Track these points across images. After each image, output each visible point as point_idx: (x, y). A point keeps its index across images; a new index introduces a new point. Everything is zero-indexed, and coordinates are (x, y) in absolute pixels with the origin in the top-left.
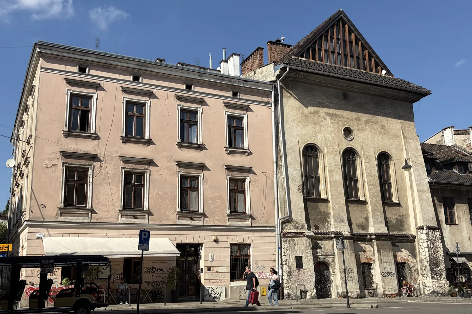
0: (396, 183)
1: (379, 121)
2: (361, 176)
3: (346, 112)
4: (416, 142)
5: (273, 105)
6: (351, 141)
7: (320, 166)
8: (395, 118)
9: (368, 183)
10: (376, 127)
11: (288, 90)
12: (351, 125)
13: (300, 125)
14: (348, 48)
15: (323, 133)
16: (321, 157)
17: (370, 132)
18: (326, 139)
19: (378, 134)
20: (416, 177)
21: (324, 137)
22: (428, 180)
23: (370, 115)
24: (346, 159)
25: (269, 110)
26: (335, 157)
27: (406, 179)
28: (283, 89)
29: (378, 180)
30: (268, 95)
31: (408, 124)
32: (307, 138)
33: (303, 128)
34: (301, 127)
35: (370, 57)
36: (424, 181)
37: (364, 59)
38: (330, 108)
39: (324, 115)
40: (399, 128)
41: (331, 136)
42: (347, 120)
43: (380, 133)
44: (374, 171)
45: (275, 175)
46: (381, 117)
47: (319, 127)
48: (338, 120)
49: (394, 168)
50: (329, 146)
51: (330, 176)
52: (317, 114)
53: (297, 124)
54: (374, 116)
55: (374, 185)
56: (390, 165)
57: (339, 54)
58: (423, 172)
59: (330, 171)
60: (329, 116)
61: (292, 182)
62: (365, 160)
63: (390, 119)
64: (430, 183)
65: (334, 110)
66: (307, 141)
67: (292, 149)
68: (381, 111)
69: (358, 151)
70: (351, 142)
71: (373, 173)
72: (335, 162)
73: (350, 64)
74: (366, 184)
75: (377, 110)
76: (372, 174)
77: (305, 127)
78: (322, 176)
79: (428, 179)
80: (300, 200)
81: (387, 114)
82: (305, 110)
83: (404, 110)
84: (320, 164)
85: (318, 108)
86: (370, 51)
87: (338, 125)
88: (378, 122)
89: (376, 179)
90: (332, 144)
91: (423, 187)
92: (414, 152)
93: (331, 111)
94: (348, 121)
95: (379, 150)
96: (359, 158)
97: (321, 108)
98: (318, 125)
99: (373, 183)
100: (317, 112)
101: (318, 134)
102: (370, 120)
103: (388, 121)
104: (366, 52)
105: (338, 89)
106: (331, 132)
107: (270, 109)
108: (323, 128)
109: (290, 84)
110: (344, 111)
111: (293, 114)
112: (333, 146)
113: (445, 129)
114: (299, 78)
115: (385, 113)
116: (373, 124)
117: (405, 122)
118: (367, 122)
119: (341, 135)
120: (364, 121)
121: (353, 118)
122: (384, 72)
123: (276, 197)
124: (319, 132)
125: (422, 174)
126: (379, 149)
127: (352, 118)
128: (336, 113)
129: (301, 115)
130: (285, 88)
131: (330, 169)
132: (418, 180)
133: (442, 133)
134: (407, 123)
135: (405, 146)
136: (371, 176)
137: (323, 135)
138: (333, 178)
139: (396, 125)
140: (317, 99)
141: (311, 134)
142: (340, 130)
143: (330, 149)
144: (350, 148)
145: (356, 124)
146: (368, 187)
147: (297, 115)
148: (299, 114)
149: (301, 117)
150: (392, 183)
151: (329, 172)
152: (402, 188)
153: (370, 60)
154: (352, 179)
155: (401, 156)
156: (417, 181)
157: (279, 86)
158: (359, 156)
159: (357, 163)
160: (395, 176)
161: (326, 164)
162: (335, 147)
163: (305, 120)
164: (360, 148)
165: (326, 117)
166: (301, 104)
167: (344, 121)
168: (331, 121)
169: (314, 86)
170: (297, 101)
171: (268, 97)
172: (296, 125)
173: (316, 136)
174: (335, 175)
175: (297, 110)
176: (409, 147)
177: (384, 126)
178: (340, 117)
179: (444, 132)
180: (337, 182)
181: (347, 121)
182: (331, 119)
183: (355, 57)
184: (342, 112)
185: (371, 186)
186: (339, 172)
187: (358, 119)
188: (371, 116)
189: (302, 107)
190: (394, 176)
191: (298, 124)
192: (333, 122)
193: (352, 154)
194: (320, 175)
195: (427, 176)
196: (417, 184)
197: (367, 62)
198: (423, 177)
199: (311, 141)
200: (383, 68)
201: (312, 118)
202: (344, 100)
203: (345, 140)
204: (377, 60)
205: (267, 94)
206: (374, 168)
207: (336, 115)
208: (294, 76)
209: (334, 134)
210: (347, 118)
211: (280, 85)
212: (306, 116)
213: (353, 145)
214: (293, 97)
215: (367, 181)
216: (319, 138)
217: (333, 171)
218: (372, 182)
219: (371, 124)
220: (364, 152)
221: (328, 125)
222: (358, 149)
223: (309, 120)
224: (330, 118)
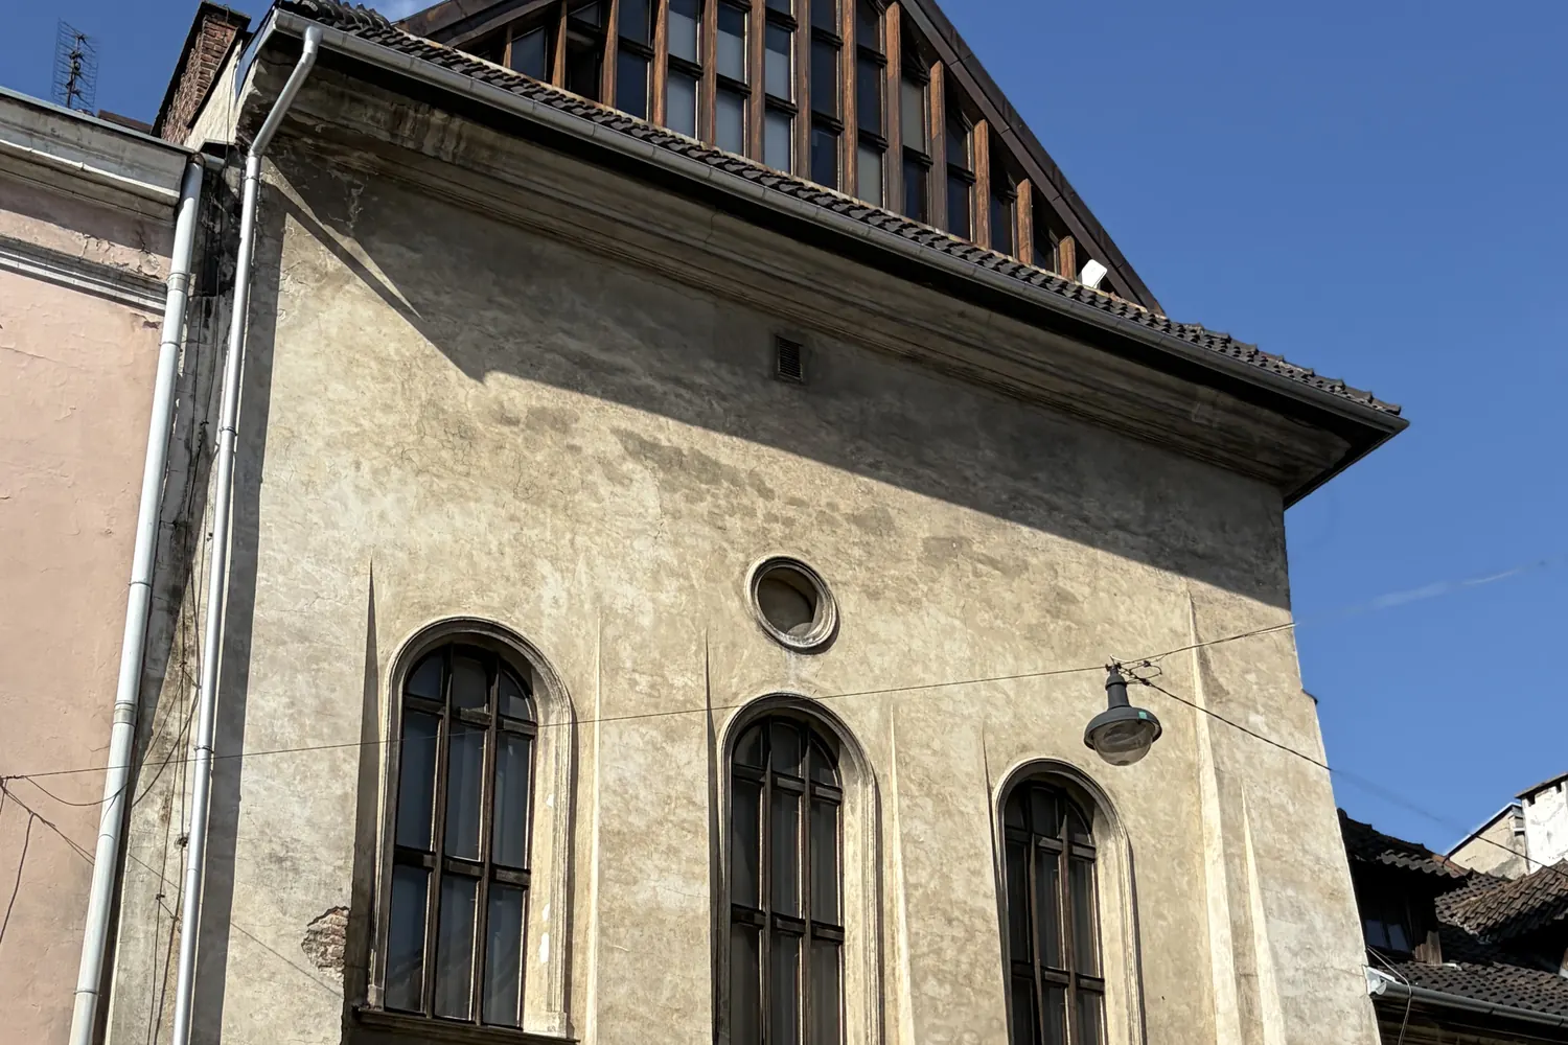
0: (1134, 990)
1: (1033, 561)
2: (865, 909)
3: (789, 460)
4: (1297, 735)
5: (174, 301)
6: (809, 658)
7: (545, 799)
8: (1154, 563)
9: (912, 960)
10: (1008, 596)
11: (328, 229)
12: (816, 552)
13: (403, 482)
14: (849, 82)
15: (590, 565)
16: (552, 735)
17: (964, 622)
18: (607, 614)
19: (1022, 646)
20: (1285, 957)
21: (598, 597)
22: (1375, 986)
23: (968, 510)
24: (767, 780)
25: (139, 331)
26: (669, 748)
27: (1216, 967)
28: (289, 218)
29: (998, 950)
30: (150, 229)
31: (1244, 613)
32: (454, 582)
33: (421, 509)
34: (412, 502)
35: (1004, 171)
36: (1341, 991)
37: (959, 177)
38: (666, 414)
39: (614, 447)
40: (1180, 629)
41: (654, 601)
42: (791, 512)
43: (1034, 635)
44: (969, 882)
45: (107, 804)
46: (1055, 537)
47: (560, 522)
48: (722, 502)
49: (1128, 888)
50: (629, 664)
51: (610, 873)
52: (557, 436)
53: (375, 472)
54: (1002, 521)
55: (961, 982)
56: (1100, 861)
57: (778, 109)
58: (1339, 931)
59: (613, 841)
60: (650, 463)
61: (261, 880)
62: (906, 802)
63: (1121, 562)
64: (1386, 1007)
65: (697, 431)
66: (448, 604)
67: (302, 636)
68: (1055, 499)
69: (858, 734)
70: (810, 666)
71: (959, 892)
72: (669, 778)
73: (851, 176)
74: (901, 967)
75: (1022, 485)
76: (951, 902)
77: (440, 504)
78: (547, 872)
79: (1372, 977)
80: (310, 1023)
81: (1099, 529)
82: (461, 393)
83: (1222, 526)
84: (545, 780)
85: (566, 393)
86: (1001, 127)
87: (716, 535)
88: (1026, 566)
89: (981, 938)
90: (656, 655)
91: (1333, 1028)
92: (1279, 795)
93: (670, 432)
94: (803, 519)
95: (1024, 749)
96: (865, 784)
97: (595, 402)
98: (553, 506)
99: (958, 963)
100: (560, 423)
101: (544, 567)
102: (969, 542)
103: (1102, 572)
104: (979, 135)
105: (738, 300)
106: (658, 571)
107: (154, 325)
108: (599, 532)
109: (354, 192)
110: (773, 451)
111: (351, 395)
112: (657, 669)
113: (1531, 797)
114: (418, 152)
115: (1086, 520)
116: (988, 575)
117: (1220, 594)
118: (942, 551)
119: (734, 604)
120: (926, 542)
121: (842, 507)
122: (1093, 273)
123: (86, 978)
124: (554, 560)
125: (1332, 940)
126: (1023, 739)
127: (832, 506)
128: (712, 455)
129: (422, 418)
130: (309, 211)
131: (616, 825)
132: (1300, 975)
133: (1513, 823)
134: (1239, 610)
135: (1215, 747)
136: (944, 913)
137: (584, 579)
138: (635, 888)
139: (1155, 606)
140: (568, 333)
141: (484, 562)
142: (729, 574)
143: (633, 683)
144: (796, 699)
145: (857, 552)
146: (915, 984)
147: (387, 408)
148: (401, 404)
149: (421, 433)
150: (1108, 987)
151: (601, 840)
152: (1184, 1030)
153: (1001, 194)
154: (797, 927)
155: (1185, 807)
156: (1293, 983)
157: (249, 186)
158: (864, 764)
159: (848, 818)
160: (1131, 940)
161: (590, 790)
162: (678, 681)
163: (445, 454)
164: (874, 714)
165: (629, 466)
166: (429, 347)
167: (771, 518)
168: (667, 496)
169: (553, 249)
170: (393, 314)
171: (143, 244)
172: (368, 477)
173: (524, 582)
174: (655, 876)
175: (388, 379)
176: (1239, 756)
177: (1064, 597)
178: (734, 481)
179: (1529, 811)
180: (662, 922)
181: (789, 522)
182: (667, 487)
183: (894, 155)
184: (758, 458)
185: (941, 982)
186: (685, 853)
187: (875, 523)
188: (978, 521)
189: (433, 363)
190: (1124, 933)
191: (387, 470)
192: (683, 506)
193: (814, 748)
194: (534, 869)
195: (1363, 958)
196: (1290, 1007)
197: (980, 197)
198: (1337, 962)
199: (485, 608)
200: (1088, 245)
201: (507, 456)
202: (776, 377)
203: (766, 642)
204: (1050, 193)
205: (140, 223)
206: (976, 864)
207: (709, 470)
208: (384, 136)
209: (680, 590)
210: (793, 502)
211: (260, 184)
212: (465, 434)
213: (827, 685)
214: (359, 281)
215: (912, 945)
216: (556, 601)
217: (643, 839)
218: (950, 954)
219: (977, 574)
220: (902, 742)
221: (635, 525)
222: (862, 718)
223: (485, 463)
224: (661, 475)
